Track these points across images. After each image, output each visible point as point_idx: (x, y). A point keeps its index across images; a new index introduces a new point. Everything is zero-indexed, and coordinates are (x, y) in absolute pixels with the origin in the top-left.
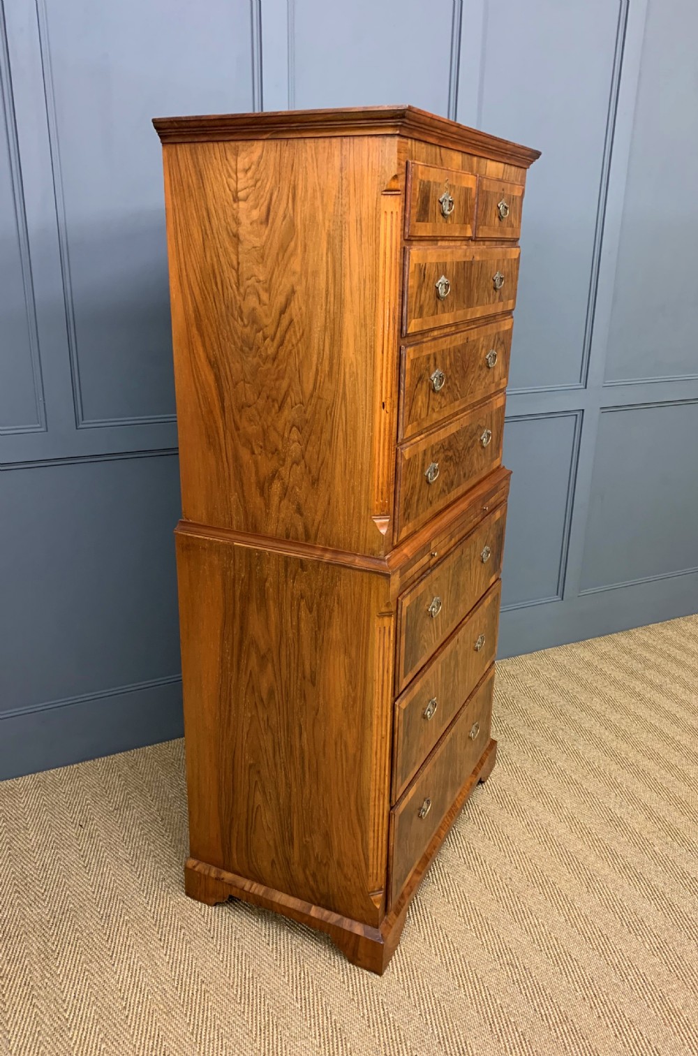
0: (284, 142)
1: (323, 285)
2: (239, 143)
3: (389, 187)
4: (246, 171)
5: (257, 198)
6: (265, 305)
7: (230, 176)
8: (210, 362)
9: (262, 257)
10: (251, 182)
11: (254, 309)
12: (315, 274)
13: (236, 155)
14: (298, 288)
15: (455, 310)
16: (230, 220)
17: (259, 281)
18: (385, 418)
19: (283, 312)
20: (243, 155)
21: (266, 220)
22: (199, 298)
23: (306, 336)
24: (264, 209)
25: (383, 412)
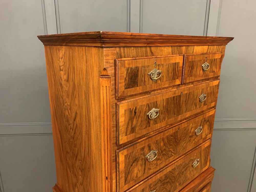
0: (70, 47)
1: (84, 114)
2: (59, 46)
3: (102, 74)
4: (62, 58)
5: (65, 70)
6: (70, 115)
7: (58, 60)
8: (59, 131)
9: (68, 95)
10: (63, 64)
11: (67, 116)
12: (82, 108)
13: (59, 51)
14: (78, 112)
15: (166, 119)
16: (60, 78)
17: (68, 105)
18: (108, 184)
19: (74, 120)
20: (61, 51)
21: (68, 81)
22: (55, 106)
23: (81, 133)
24: (67, 75)
25: (107, 181)
